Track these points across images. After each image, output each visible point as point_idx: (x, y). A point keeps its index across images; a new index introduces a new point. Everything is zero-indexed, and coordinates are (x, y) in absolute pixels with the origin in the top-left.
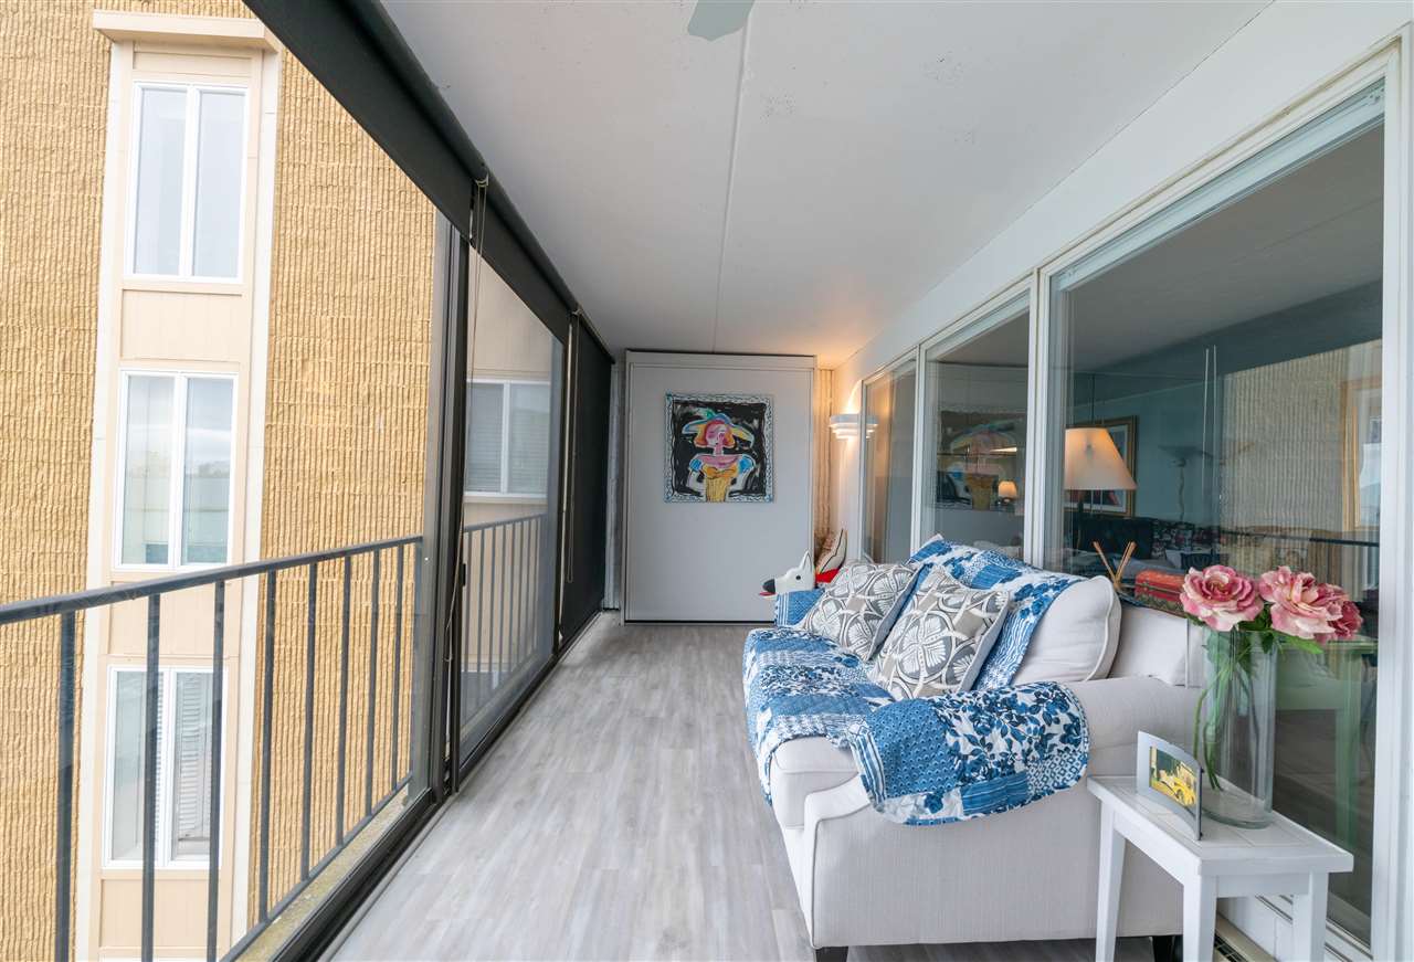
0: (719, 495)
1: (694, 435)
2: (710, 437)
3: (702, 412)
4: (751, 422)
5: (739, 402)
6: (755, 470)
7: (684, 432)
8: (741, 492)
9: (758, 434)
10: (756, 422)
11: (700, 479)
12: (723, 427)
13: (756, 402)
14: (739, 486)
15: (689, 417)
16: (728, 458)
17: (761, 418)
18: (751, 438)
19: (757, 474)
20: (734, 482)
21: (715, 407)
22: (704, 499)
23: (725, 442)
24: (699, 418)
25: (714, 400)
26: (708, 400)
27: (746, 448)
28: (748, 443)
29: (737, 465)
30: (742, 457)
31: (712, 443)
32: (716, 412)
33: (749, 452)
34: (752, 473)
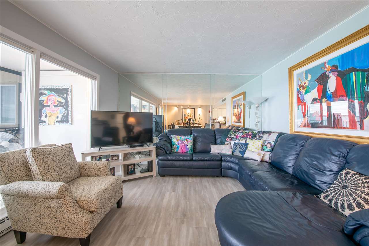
0: (53, 123)
1: (44, 101)
2: (49, 101)
3: (45, 92)
4: (63, 95)
5: (59, 88)
6: (65, 113)
7: (40, 100)
8: (60, 121)
9: (66, 99)
10: (65, 95)
11: (46, 117)
12: (53, 97)
13: (65, 87)
14: (59, 119)
15: (42, 94)
16: (56, 108)
17: (67, 94)
18: (63, 101)
19: (66, 114)
20: (57, 118)
21: (51, 90)
22: (47, 124)
23: (54, 103)
24: (45, 94)
25: (50, 87)
26: (48, 88)
27: (61, 105)
28: (62, 103)
29: (58, 111)
30: (60, 108)
31: (49, 103)
32: (51, 92)
33: (63, 106)
34: (64, 114)
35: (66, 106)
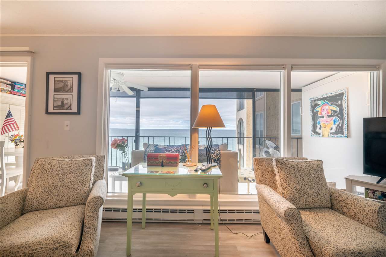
0: (326, 136)
1: (318, 111)
2: (323, 111)
3: (319, 102)
4: (337, 102)
5: (332, 95)
6: (340, 123)
7: (315, 111)
8: (334, 133)
9: (341, 106)
10: (339, 102)
11: (320, 128)
12: (327, 107)
13: (339, 92)
14: (333, 131)
15: (316, 105)
16: (329, 119)
17: (342, 100)
18: (337, 109)
19: (340, 125)
20: (332, 129)
21: (324, 99)
22: (322, 136)
23: (328, 113)
24: (319, 105)
25: (324, 97)
26: (322, 97)
27: (335, 114)
28: (336, 112)
29: (332, 122)
30: (334, 118)
31: (323, 114)
32: (325, 101)
33: (337, 115)
34: (339, 125)
35: (340, 115)
